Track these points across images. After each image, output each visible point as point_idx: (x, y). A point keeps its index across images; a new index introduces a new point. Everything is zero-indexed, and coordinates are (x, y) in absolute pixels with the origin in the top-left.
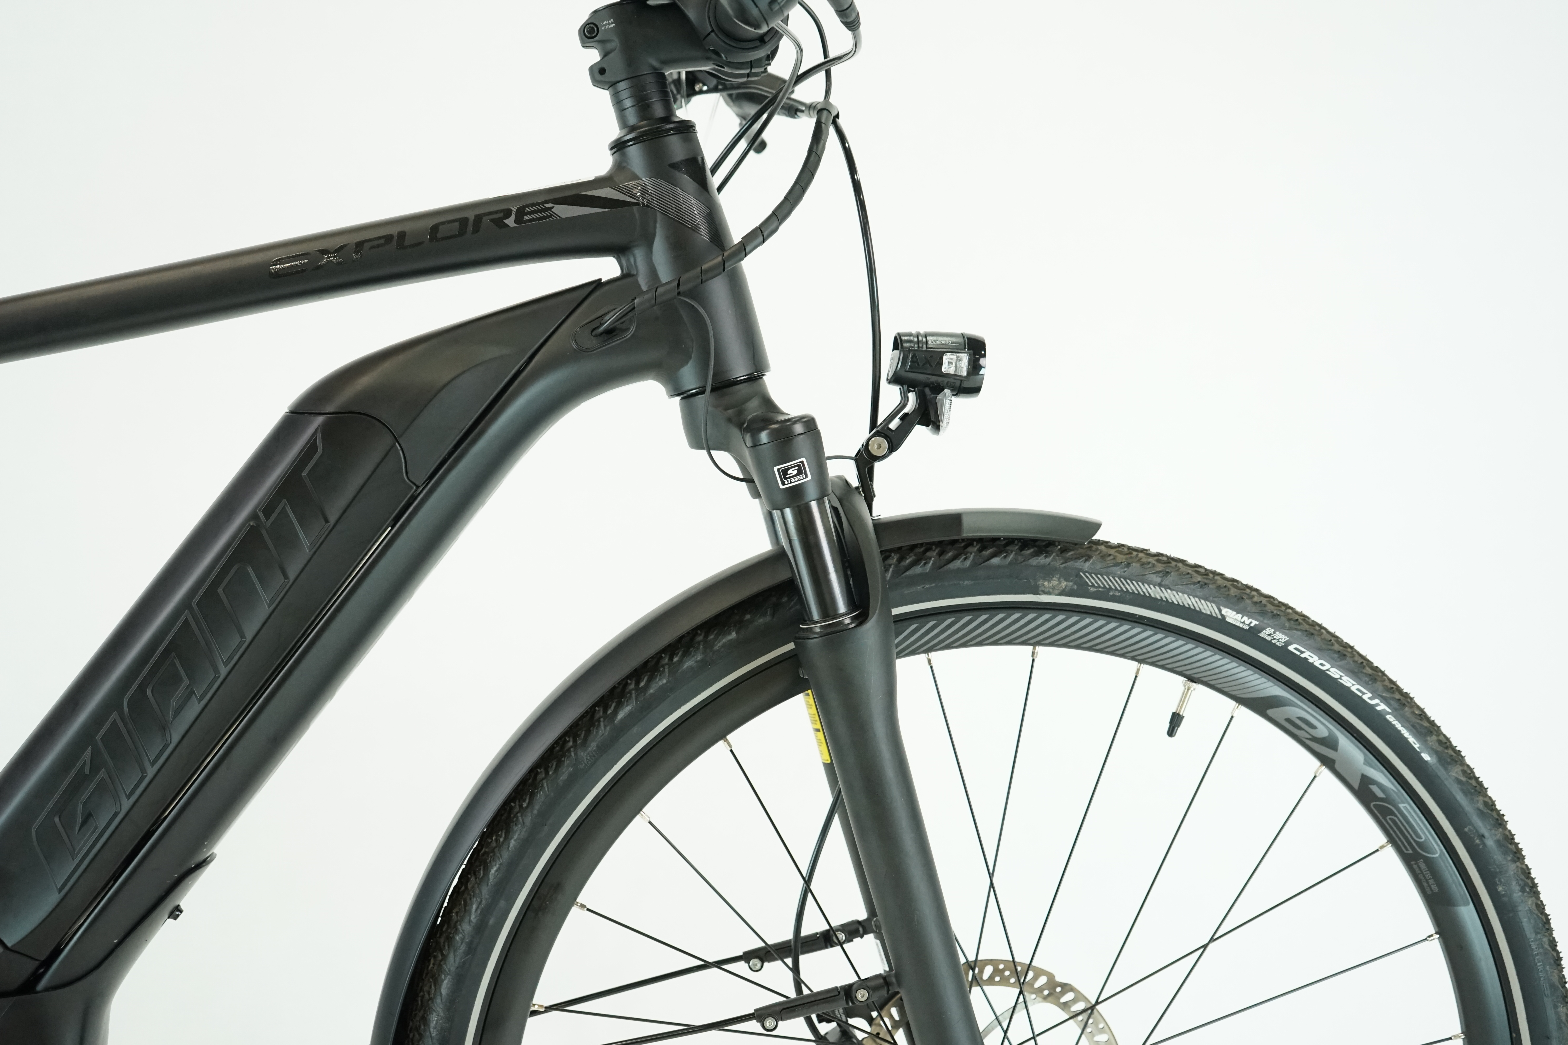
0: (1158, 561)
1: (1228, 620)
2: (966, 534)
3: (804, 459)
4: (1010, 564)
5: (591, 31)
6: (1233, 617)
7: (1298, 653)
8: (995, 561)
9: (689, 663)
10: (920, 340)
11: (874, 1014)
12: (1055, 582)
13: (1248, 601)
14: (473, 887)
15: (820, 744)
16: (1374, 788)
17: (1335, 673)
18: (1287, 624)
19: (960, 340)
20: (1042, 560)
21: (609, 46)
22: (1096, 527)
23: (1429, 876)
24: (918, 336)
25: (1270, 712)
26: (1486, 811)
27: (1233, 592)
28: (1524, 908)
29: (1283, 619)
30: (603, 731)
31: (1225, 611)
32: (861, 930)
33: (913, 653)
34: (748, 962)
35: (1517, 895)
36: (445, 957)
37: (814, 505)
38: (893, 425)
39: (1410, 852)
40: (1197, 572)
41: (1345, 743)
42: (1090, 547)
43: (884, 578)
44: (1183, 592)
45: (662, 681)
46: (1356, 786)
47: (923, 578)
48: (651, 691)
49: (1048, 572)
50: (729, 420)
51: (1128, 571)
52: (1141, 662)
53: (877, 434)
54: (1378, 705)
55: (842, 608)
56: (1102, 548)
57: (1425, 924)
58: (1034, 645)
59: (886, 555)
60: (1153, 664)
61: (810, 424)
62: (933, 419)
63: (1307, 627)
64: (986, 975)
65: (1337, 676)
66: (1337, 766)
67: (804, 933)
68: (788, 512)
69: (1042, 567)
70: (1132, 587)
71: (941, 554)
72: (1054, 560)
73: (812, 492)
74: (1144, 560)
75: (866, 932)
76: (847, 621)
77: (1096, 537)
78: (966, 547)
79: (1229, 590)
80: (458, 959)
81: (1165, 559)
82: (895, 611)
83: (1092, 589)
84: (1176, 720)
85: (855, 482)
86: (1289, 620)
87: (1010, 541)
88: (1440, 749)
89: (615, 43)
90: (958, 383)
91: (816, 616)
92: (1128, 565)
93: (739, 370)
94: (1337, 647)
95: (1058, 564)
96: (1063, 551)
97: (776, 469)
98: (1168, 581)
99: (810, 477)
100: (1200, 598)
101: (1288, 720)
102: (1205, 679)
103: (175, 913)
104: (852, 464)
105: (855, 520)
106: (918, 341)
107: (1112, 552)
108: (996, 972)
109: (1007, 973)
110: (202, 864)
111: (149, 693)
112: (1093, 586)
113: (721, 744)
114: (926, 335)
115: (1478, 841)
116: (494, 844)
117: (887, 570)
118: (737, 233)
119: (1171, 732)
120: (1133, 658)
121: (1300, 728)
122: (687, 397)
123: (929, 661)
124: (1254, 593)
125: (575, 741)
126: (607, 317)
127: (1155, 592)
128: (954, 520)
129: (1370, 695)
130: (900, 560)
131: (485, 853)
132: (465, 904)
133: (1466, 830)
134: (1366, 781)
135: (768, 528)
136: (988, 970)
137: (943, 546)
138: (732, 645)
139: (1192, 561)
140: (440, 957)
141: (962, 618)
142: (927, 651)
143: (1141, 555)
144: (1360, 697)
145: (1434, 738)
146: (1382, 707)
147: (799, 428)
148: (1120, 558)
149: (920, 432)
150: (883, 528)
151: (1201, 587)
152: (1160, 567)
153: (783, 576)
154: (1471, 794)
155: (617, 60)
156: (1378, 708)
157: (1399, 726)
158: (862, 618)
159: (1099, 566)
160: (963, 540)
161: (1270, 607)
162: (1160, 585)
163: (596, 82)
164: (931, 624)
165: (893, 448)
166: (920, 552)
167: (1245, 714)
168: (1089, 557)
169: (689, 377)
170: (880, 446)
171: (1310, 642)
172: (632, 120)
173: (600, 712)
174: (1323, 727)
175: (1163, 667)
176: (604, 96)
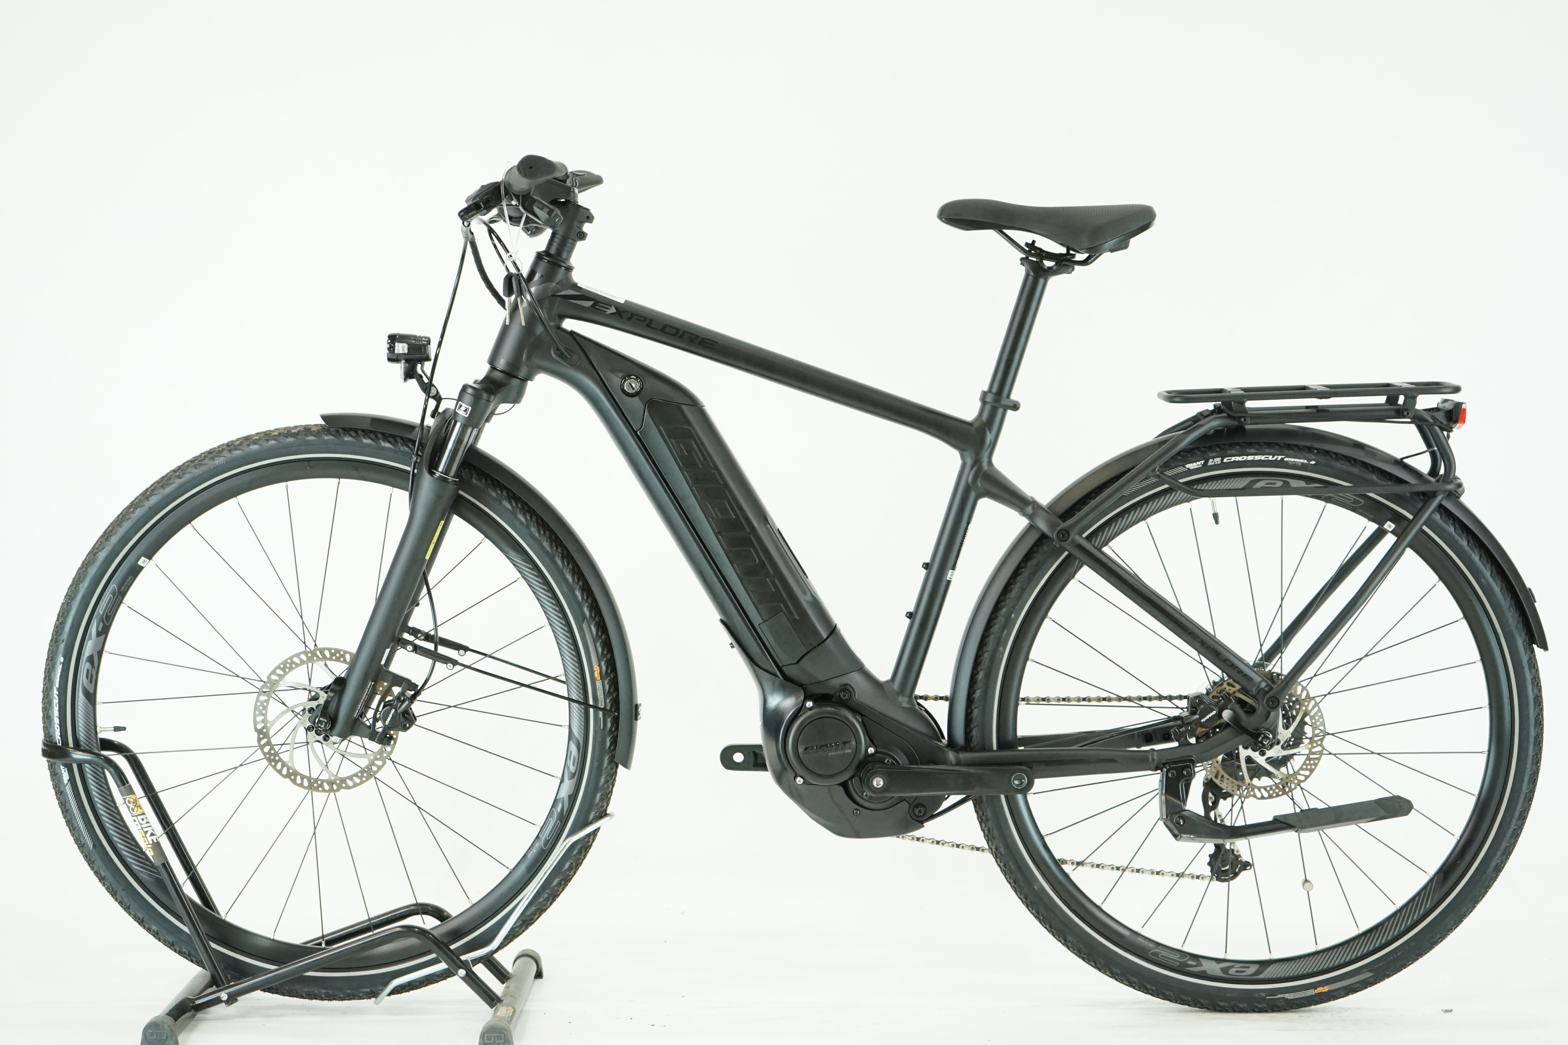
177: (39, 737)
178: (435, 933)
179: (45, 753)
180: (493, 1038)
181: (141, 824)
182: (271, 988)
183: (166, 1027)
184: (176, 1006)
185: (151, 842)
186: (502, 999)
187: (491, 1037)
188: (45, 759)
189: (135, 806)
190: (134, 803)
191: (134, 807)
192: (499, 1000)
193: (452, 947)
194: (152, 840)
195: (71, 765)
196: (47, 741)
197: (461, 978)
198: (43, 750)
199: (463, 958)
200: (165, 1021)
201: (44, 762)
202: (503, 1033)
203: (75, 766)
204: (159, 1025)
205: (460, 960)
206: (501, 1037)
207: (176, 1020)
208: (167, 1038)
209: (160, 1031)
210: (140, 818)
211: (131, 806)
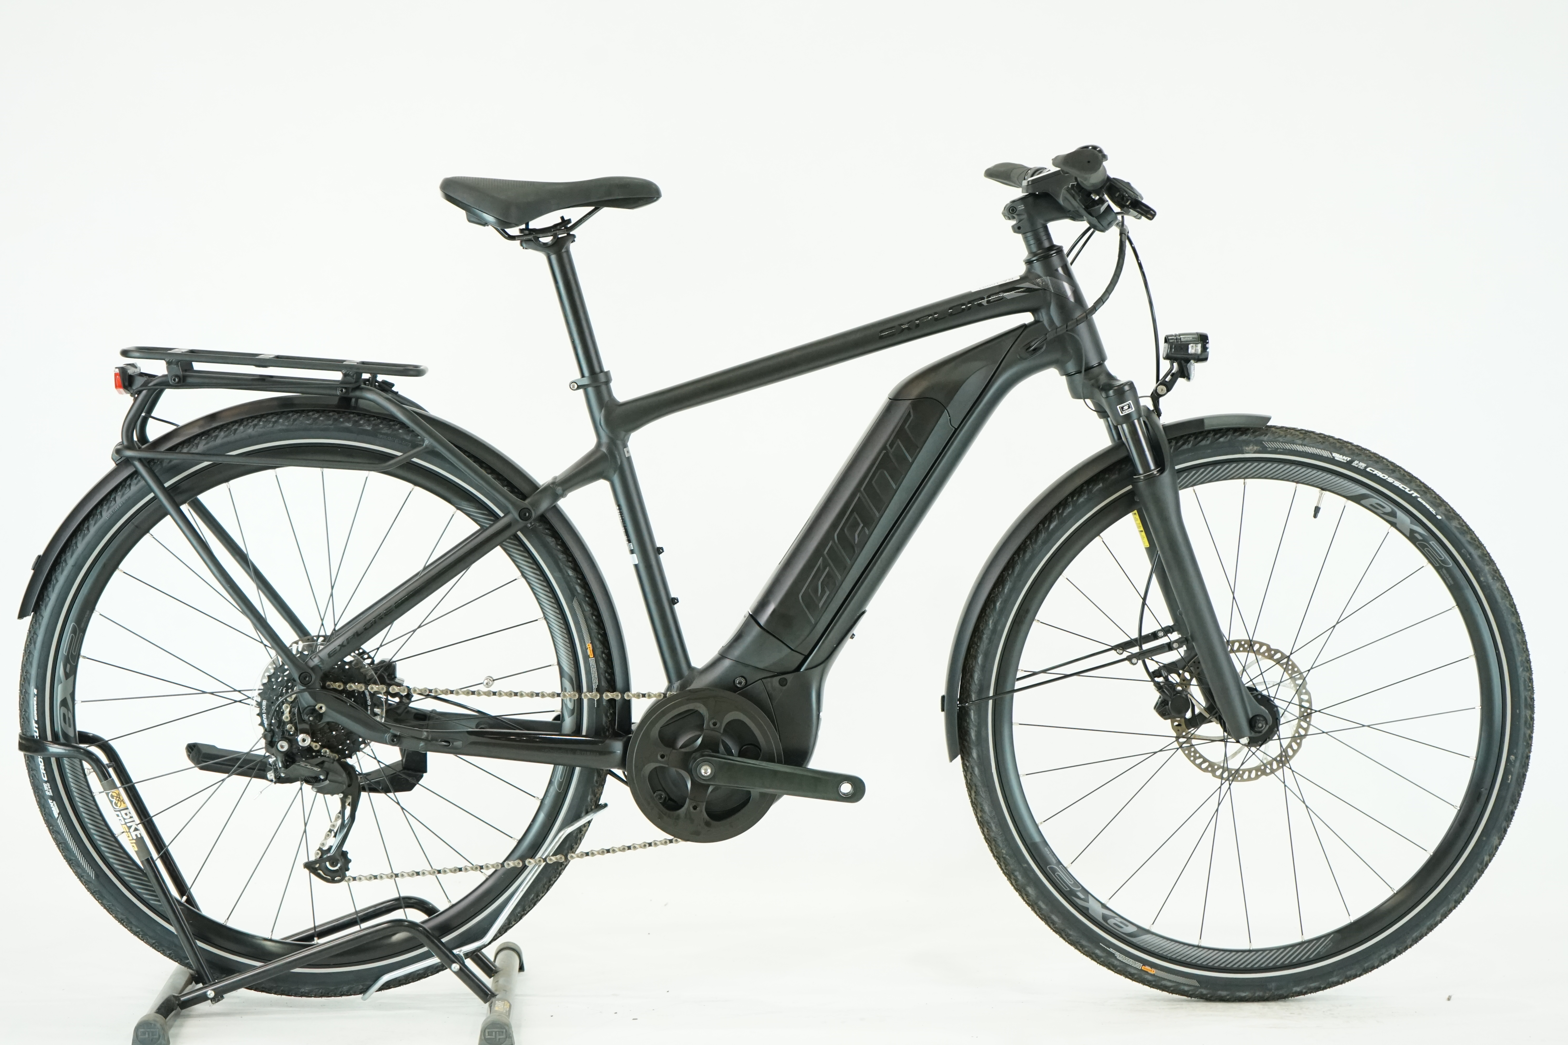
0: (1301, 433)
1: (1336, 458)
2: (1207, 428)
3: (1130, 402)
4: (1229, 440)
5: (1013, 210)
6: (1338, 457)
7: (1371, 472)
8: (1222, 440)
9: (1081, 500)
10: (1177, 338)
11: (1181, 672)
12: (1251, 447)
13: (1345, 449)
14: (989, 613)
15: (1143, 539)
16: (1416, 535)
17: (1390, 480)
18: (1365, 458)
19: (1196, 336)
20: (1244, 437)
21: (1022, 217)
22: (1268, 419)
23: (1448, 576)
24: (1176, 335)
25: (1363, 502)
26: (1471, 541)
27: (1338, 445)
28: (1495, 586)
29: (1363, 456)
30: (1043, 536)
31: (1334, 454)
32: (1171, 630)
33: (1186, 487)
34: (1116, 650)
35: (1490, 580)
36: (978, 647)
37: (1136, 422)
38: (1168, 379)
39: (1438, 565)
40: (1320, 437)
41: (1400, 514)
42: (1267, 429)
43: (1170, 452)
44: (1313, 447)
45: (1069, 509)
46: (1408, 535)
47: (1188, 450)
48: (1065, 514)
49: (1247, 443)
50: (1093, 385)
51: (1286, 439)
52: (1297, 482)
53: (1161, 384)
54: (1413, 494)
55: (1152, 467)
56: (1273, 429)
57: (1452, 602)
58: (1245, 478)
59: (1170, 441)
60: (1303, 483)
61: (1131, 385)
62: (1186, 375)
63: (1376, 459)
64: (1235, 648)
65: (1391, 481)
66: (1398, 526)
67: (1143, 634)
68: (1125, 426)
69: (1244, 441)
70: (1288, 447)
71: (1196, 438)
72: (1250, 437)
73: (1135, 416)
74: (1294, 433)
75: (1174, 631)
76: (1155, 473)
77: (1269, 424)
78: (1207, 434)
79: (1336, 444)
80: (985, 646)
81: (1304, 432)
82: (1177, 467)
83: (1269, 449)
84: (1317, 510)
85: (1151, 408)
86: (1367, 456)
87: (1228, 430)
88: (1446, 513)
89: (1025, 216)
90: (1197, 357)
91: (1141, 471)
92: (1286, 436)
93: (1094, 362)
94: (1391, 467)
95: (1252, 439)
96: (1253, 432)
97: (1118, 407)
98: (1306, 442)
99: (1134, 409)
100: (1321, 449)
101: (1371, 505)
102: (1329, 489)
103: (853, 636)
104: (1150, 400)
105: (1155, 425)
106: (1176, 339)
107: (1278, 430)
108: (1241, 645)
109: (1246, 646)
110: (864, 613)
111: (846, 530)
112: (1269, 448)
113: (1098, 538)
114: (1180, 335)
115: (1469, 556)
116: (997, 592)
117: (1171, 448)
118: (1090, 303)
119: (1315, 516)
120: (1293, 481)
121: (1377, 509)
122: (1068, 375)
123: (1194, 490)
124: (1348, 445)
125: (1031, 541)
126: (1033, 343)
127: (1300, 448)
128: (1200, 422)
129: (1409, 489)
130: (1176, 443)
131: (993, 597)
132: (986, 621)
133: (1463, 551)
134: (1412, 532)
135: (1109, 433)
136: (1236, 645)
137: (1196, 435)
138: (1100, 490)
139: (1318, 431)
140: (976, 647)
141: (1208, 468)
142: (1193, 486)
143: (1291, 431)
144: (1404, 491)
145: (1443, 507)
146: (1415, 494)
147: (1127, 388)
148: (1282, 433)
149: (1181, 381)
150: (1168, 428)
151: (1322, 444)
152: (1301, 436)
153: (1122, 455)
154: (1463, 534)
155: (1026, 225)
156: (1413, 495)
157: (1424, 503)
158: (1162, 471)
159: (1272, 438)
160: (1206, 431)
161: (1356, 451)
162: (1302, 445)
163: (1015, 232)
164: (1194, 472)
165: (1168, 390)
166: (1185, 438)
167: (1351, 504)
168: (1266, 434)
169: (1071, 367)
170: (1162, 390)
171: (1377, 466)
172: (1034, 249)
173: (1041, 526)
174: (1388, 507)
175: (1307, 484)
176: (1019, 237)
177: (16, 730)
178: (426, 926)
179: (22, 747)
180: (494, 1033)
181: (124, 819)
182: (257, 985)
183: (158, 1025)
184: (163, 1003)
185: (135, 838)
186: (496, 993)
187: (492, 1032)
188: (22, 754)
189: (118, 800)
190: (117, 797)
191: (117, 802)
192: (493, 995)
193: (444, 940)
194: (136, 835)
195: (49, 759)
196: (23, 734)
197: (455, 972)
198: (20, 744)
199: (456, 951)
200: (158, 1020)
201: (20, 757)
202: (504, 1028)
203: (53, 760)
204: (151, 1024)
205: (453, 954)
206: (503, 1032)
207: (166, 1017)
208: (159, 1036)
209: (152, 1030)
210: (123, 812)
211: (114, 801)
